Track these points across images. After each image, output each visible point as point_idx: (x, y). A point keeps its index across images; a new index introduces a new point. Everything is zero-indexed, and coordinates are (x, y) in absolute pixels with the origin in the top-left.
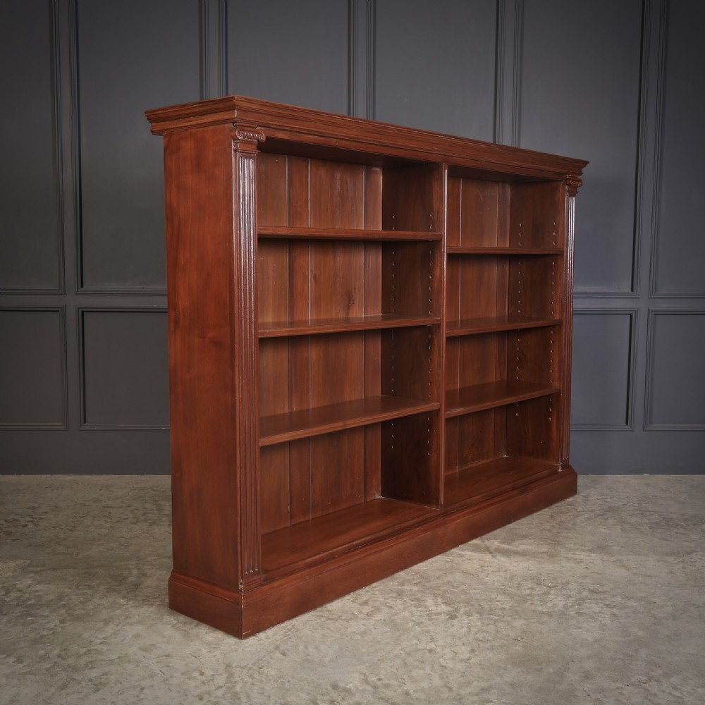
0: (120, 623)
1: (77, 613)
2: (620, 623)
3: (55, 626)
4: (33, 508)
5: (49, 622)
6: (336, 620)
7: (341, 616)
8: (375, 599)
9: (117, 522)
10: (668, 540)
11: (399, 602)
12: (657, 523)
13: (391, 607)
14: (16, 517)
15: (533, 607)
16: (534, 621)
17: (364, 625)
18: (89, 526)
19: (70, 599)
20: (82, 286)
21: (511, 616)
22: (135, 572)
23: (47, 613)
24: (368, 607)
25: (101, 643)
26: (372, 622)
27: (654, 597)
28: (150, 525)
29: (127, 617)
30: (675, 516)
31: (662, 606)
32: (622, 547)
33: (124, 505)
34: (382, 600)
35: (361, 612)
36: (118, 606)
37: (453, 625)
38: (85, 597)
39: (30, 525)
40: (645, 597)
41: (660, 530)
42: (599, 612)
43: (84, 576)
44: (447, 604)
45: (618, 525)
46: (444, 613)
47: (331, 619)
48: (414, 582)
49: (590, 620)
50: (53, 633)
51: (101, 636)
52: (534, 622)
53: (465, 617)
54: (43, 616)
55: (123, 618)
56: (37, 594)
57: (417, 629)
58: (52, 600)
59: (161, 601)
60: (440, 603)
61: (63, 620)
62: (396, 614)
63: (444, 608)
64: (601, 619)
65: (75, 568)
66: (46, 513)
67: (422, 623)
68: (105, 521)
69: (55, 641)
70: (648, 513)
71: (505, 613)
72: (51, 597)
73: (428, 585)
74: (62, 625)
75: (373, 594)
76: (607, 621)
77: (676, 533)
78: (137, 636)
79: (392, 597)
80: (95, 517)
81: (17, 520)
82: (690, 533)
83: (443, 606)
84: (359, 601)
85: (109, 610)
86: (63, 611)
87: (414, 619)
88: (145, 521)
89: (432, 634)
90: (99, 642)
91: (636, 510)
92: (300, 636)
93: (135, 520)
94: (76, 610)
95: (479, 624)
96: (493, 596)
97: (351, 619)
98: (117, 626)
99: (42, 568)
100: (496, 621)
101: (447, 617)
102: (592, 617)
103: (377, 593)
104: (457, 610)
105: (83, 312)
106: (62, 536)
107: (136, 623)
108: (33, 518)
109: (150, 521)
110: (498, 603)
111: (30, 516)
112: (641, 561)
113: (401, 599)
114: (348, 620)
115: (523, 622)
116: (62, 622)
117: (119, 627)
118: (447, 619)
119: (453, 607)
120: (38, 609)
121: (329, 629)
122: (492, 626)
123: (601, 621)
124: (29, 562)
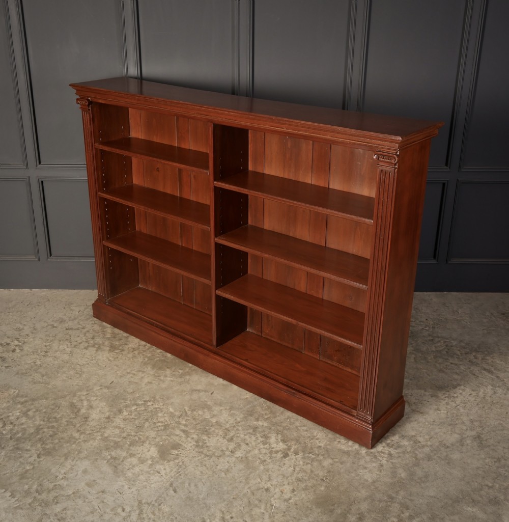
0: (75, 458)
1: (48, 447)
2: (392, 463)
3: (35, 460)
4: (19, 330)
5: (30, 457)
6: (210, 456)
7: (214, 453)
8: (238, 435)
9: (75, 346)
10: (444, 372)
11: (254, 438)
12: (440, 352)
13: (247, 444)
14: (8, 341)
15: (339, 445)
16: (337, 460)
17: (228, 462)
18: (56, 351)
19: (44, 432)
20: (40, 163)
21: (323, 455)
22: (85, 403)
23: (29, 447)
24: (232, 443)
25: (62, 479)
26: (234, 459)
27: (420, 436)
28: (97, 350)
29: (80, 452)
30: (454, 343)
31: (423, 446)
32: (411, 380)
33: (80, 326)
34: (242, 436)
35: (228, 449)
36: (74, 440)
37: (285, 464)
38: (53, 430)
39: (18, 350)
40: (414, 436)
41: (441, 360)
42: (381, 452)
43: (52, 407)
44: (284, 441)
45: (413, 353)
46: (281, 451)
47: (208, 456)
48: (266, 417)
49: (374, 460)
50: (33, 468)
51: (63, 472)
52: (337, 462)
53: (293, 457)
54: (27, 450)
55: (77, 452)
56: (23, 427)
57: (262, 467)
58: (32, 433)
59: (102, 435)
60: (279, 440)
61: (39, 454)
62: (250, 451)
63: (282, 446)
64: (381, 459)
65: (47, 399)
66: (27, 335)
67: (265, 461)
68: (67, 345)
69: (35, 476)
70: (437, 340)
71: (320, 451)
72: (32, 430)
73: (274, 420)
74: (39, 460)
75: (238, 430)
76: (384, 462)
77: (452, 363)
78: (85, 472)
79: (249, 433)
80: (60, 341)
81: (8, 344)
82: (460, 363)
83: (281, 444)
84: (227, 437)
85: (68, 444)
86: (39, 445)
87: (261, 456)
88: (93, 346)
89: (270, 473)
90: (61, 477)
91: (429, 335)
92: (186, 473)
93: (86, 345)
94: (47, 444)
95: (301, 463)
96: (315, 434)
97: (220, 456)
98: (73, 461)
99: (26, 399)
100: (313, 460)
101: (282, 455)
102: (376, 457)
103: (240, 428)
104: (289, 449)
105: (42, 182)
106: (39, 363)
107: (85, 458)
108: (19, 342)
109: (97, 346)
110: (317, 441)
111: (17, 339)
112: (420, 395)
113: (255, 435)
114: (218, 457)
115: (330, 461)
116: (39, 456)
117: (74, 462)
118: (282, 457)
119: (287, 445)
120: (23, 442)
121: (205, 466)
122: (309, 465)
123: (380, 461)
124: (17, 392)
